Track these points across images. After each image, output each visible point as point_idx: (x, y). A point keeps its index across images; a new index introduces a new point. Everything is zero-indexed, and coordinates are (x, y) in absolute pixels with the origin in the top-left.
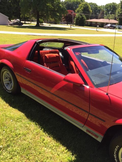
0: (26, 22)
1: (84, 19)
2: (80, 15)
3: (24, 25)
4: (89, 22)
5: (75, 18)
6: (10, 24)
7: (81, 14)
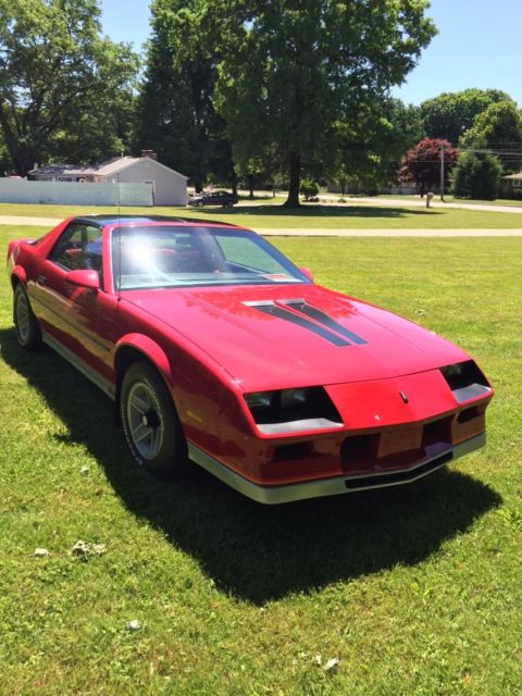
0: (256, 193)
1: (491, 169)
2: (477, 155)
3: (241, 204)
4: (516, 181)
5: (455, 170)
6: (191, 203)
7: (482, 151)
